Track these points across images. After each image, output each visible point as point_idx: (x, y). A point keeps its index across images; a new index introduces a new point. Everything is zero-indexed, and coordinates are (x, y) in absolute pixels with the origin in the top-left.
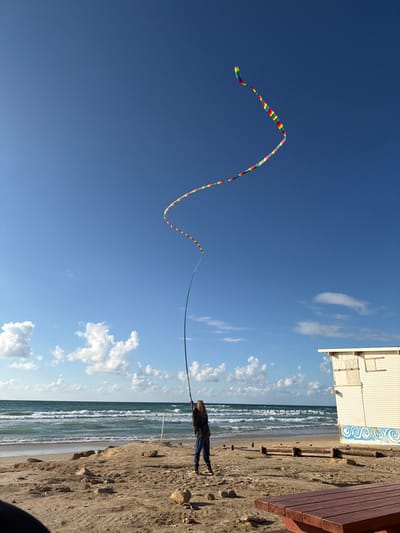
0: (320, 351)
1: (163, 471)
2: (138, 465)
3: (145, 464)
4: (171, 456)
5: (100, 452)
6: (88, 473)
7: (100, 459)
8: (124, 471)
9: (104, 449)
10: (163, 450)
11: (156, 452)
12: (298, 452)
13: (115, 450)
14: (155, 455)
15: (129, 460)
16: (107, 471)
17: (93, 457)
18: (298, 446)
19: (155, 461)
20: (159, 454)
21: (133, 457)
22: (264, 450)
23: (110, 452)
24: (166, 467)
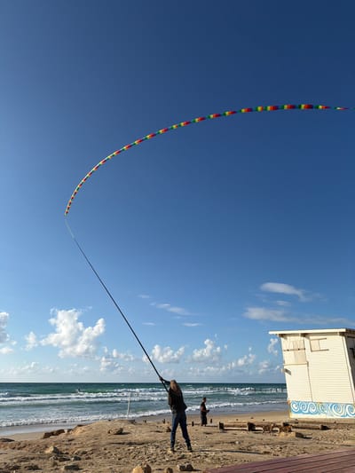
0: (270, 333)
1: (127, 448)
2: (103, 443)
3: (111, 441)
4: (135, 433)
5: (69, 430)
6: (56, 451)
7: (69, 437)
8: (91, 449)
9: (73, 427)
10: (128, 428)
11: (122, 429)
12: (251, 427)
13: (83, 428)
14: (120, 432)
15: (96, 437)
16: (74, 449)
17: (62, 435)
18: (252, 421)
19: (120, 438)
20: (124, 431)
21: (100, 435)
22: (222, 426)
23: (79, 430)
24: (130, 444)
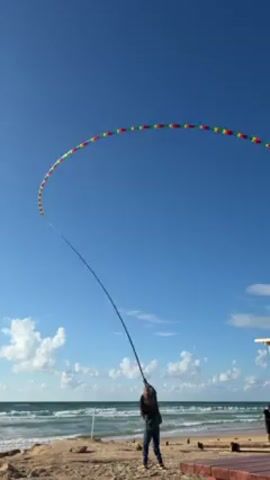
0: (257, 340)
1: (91, 466)
2: (64, 461)
3: (73, 459)
4: (101, 451)
5: (26, 451)
6: (11, 468)
7: (27, 456)
8: (50, 466)
9: (29, 447)
10: (93, 446)
11: (85, 448)
12: (236, 447)
13: (41, 447)
14: (84, 450)
15: (56, 456)
16: (31, 467)
17: (18, 455)
18: (235, 441)
19: (84, 456)
20: (88, 449)
21: (60, 454)
22: (200, 446)
23: (37, 449)
24: (96, 462)
